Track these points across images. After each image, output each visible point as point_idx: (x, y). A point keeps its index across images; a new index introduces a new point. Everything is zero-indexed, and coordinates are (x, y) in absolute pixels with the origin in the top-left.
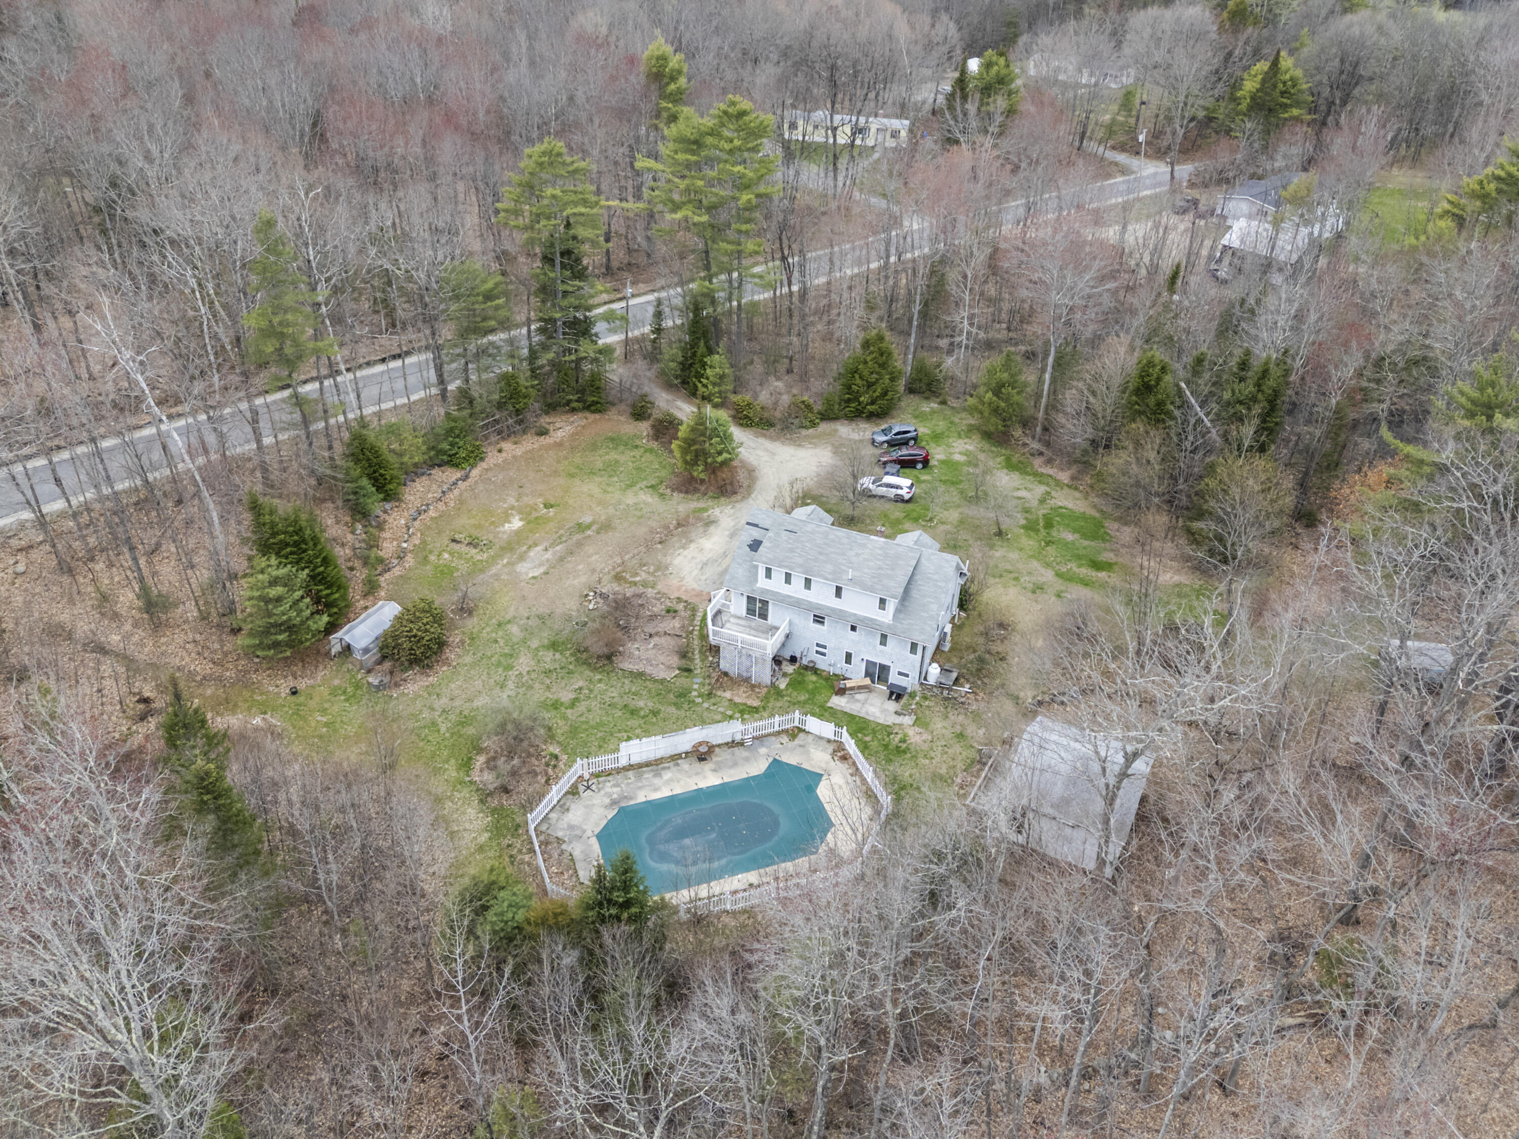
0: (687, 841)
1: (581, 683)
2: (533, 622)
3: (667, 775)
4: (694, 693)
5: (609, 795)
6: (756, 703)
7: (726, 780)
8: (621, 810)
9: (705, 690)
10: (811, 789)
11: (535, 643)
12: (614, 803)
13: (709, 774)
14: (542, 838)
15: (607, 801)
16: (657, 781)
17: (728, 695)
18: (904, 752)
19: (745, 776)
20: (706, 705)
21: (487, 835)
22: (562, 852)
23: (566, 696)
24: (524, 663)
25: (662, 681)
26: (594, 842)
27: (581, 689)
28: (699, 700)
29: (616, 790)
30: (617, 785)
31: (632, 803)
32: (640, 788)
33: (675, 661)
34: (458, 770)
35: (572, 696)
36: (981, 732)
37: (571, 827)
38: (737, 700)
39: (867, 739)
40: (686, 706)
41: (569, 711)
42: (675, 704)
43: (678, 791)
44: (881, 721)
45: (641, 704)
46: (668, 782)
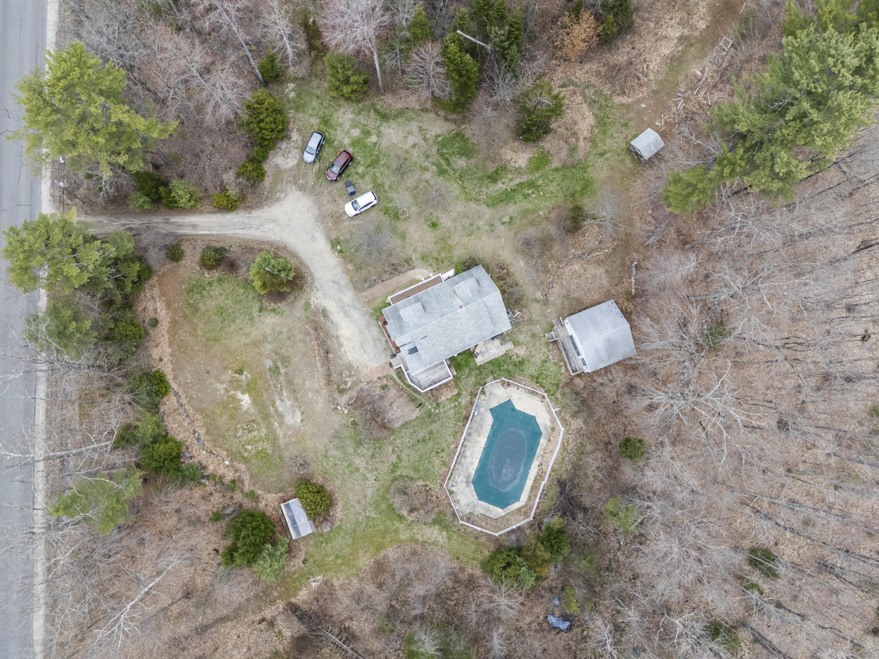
0: (504, 471)
1: (390, 448)
2: (336, 442)
3: (468, 454)
4: (433, 410)
5: (462, 482)
6: (456, 392)
7: (487, 435)
8: (473, 482)
9: (434, 405)
10: (513, 409)
11: (351, 450)
12: (467, 483)
13: (479, 439)
14: (465, 518)
15: (464, 484)
16: (468, 460)
17: (443, 398)
18: (523, 362)
19: (490, 427)
20: (442, 410)
21: (444, 532)
22: (477, 516)
23: (394, 458)
24: (360, 462)
25: (417, 418)
26: (481, 502)
27: (393, 450)
28: (437, 411)
29: (461, 477)
30: (459, 476)
31: (472, 476)
32: (467, 468)
33: (412, 406)
34: (401, 523)
35: (395, 456)
36: (538, 326)
37: (468, 505)
38: (449, 397)
39: (505, 367)
40: (436, 419)
41: (403, 463)
42: (432, 422)
43: (479, 456)
44: (501, 354)
45: (422, 434)
46: (471, 455)
